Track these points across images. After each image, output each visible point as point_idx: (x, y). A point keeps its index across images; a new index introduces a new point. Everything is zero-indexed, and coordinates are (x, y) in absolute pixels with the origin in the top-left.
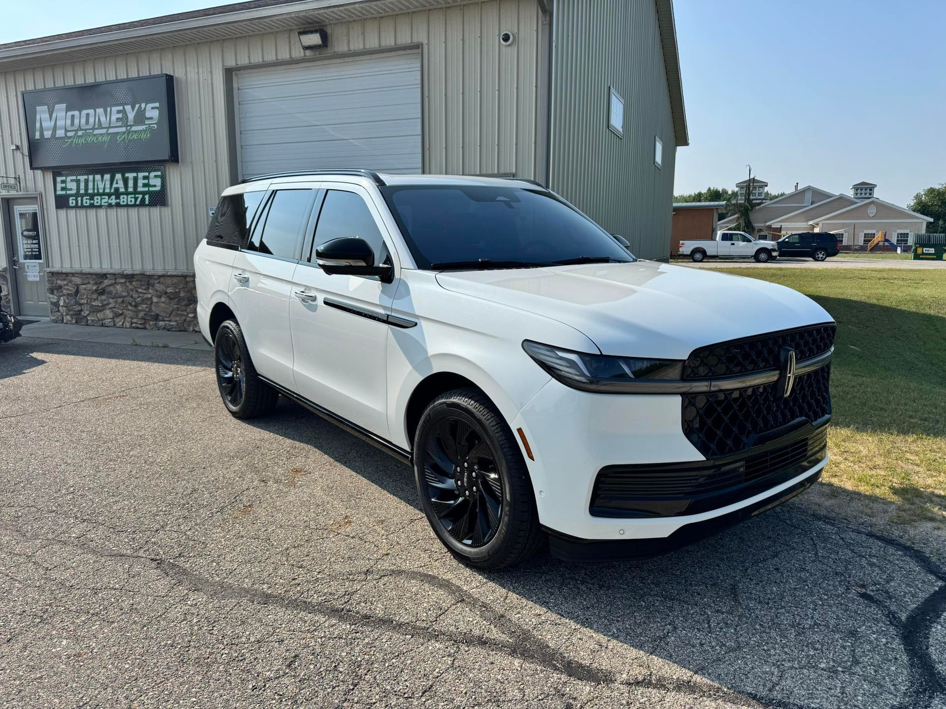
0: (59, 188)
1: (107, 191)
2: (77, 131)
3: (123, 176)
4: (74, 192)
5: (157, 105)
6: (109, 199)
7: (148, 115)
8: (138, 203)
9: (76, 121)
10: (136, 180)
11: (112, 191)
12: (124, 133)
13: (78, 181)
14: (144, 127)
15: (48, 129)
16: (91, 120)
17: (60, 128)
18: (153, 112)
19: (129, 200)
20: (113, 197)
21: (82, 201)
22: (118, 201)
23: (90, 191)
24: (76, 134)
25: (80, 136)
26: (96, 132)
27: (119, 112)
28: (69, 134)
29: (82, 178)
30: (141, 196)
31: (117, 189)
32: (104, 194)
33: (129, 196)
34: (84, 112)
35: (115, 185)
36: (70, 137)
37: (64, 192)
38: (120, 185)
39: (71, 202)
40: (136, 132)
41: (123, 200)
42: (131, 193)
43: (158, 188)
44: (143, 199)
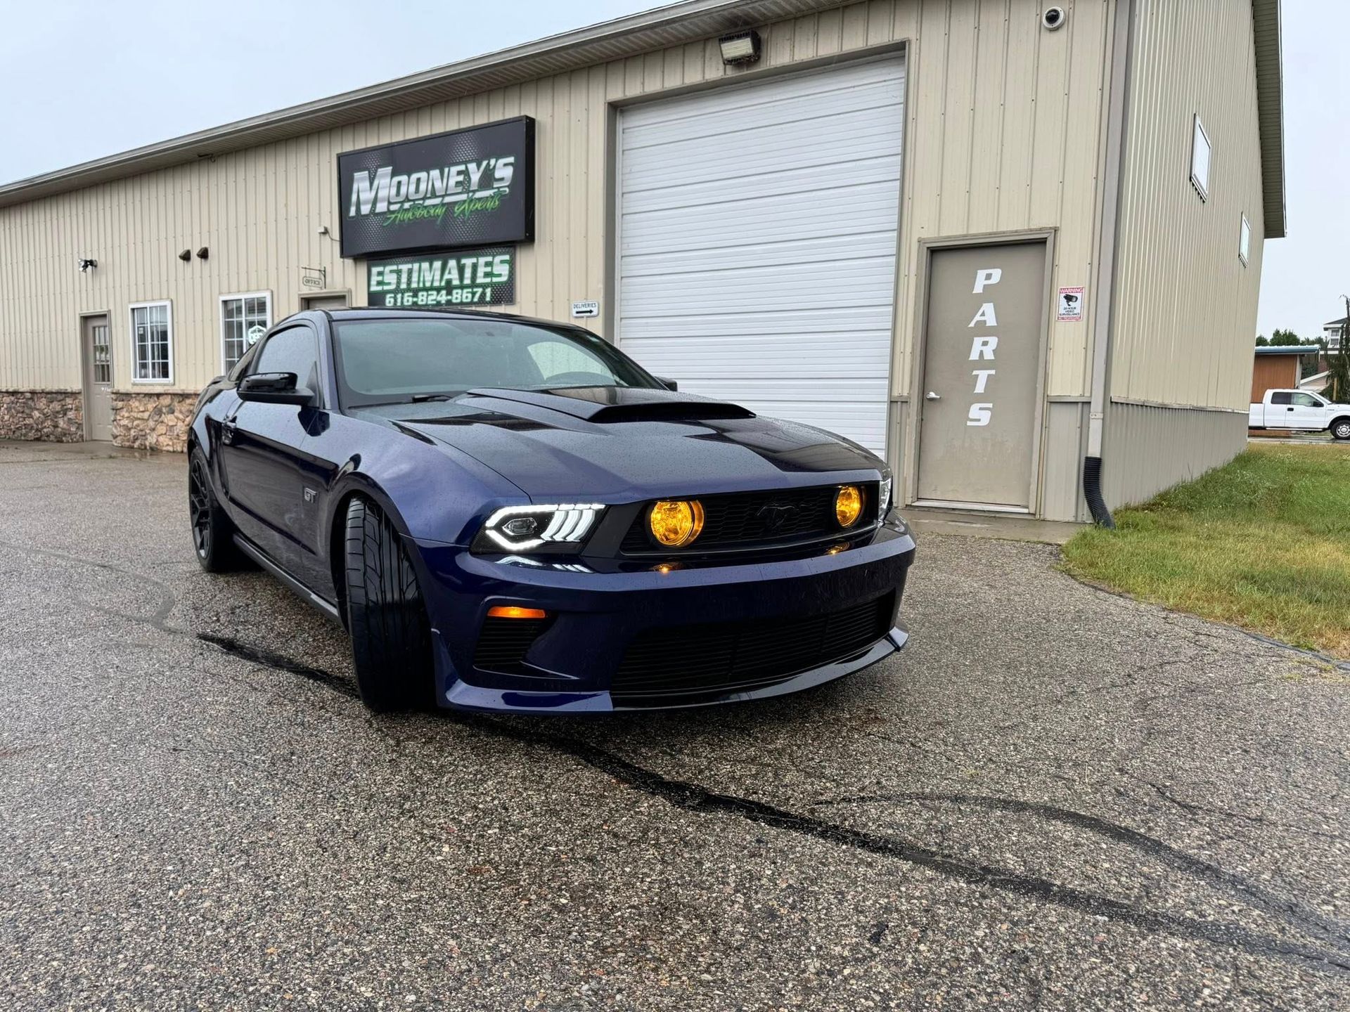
0: (373, 282)
1: (436, 284)
2: (402, 203)
3: (458, 262)
4: (393, 287)
5: (511, 160)
6: (438, 294)
7: (498, 175)
8: (476, 300)
9: (403, 190)
10: (475, 267)
11: (443, 284)
12: (464, 201)
13: (399, 272)
14: (491, 192)
15: (366, 203)
16: (423, 187)
17: (383, 200)
18: (504, 170)
19: (464, 296)
20: (444, 292)
21: (402, 298)
22: (449, 297)
23: (414, 285)
24: (401, 207)
25: (406, 210)
26: (428, 202)
27: (459, 173)
28: (393, 208)
29: (405, 268)
30: (480, 290)
31: (449, 282)
32: (432, 288)
33: (465, 291)
34: (414, 176)
35: (446, 276)
36: (393, 212)
37: (379, 288)
38: (454, 276)
39: (387, 300)
40: (479, 199)
41: (457, 296)
42: (467, 287)
43: (504, 279)
44: (483, 294)
